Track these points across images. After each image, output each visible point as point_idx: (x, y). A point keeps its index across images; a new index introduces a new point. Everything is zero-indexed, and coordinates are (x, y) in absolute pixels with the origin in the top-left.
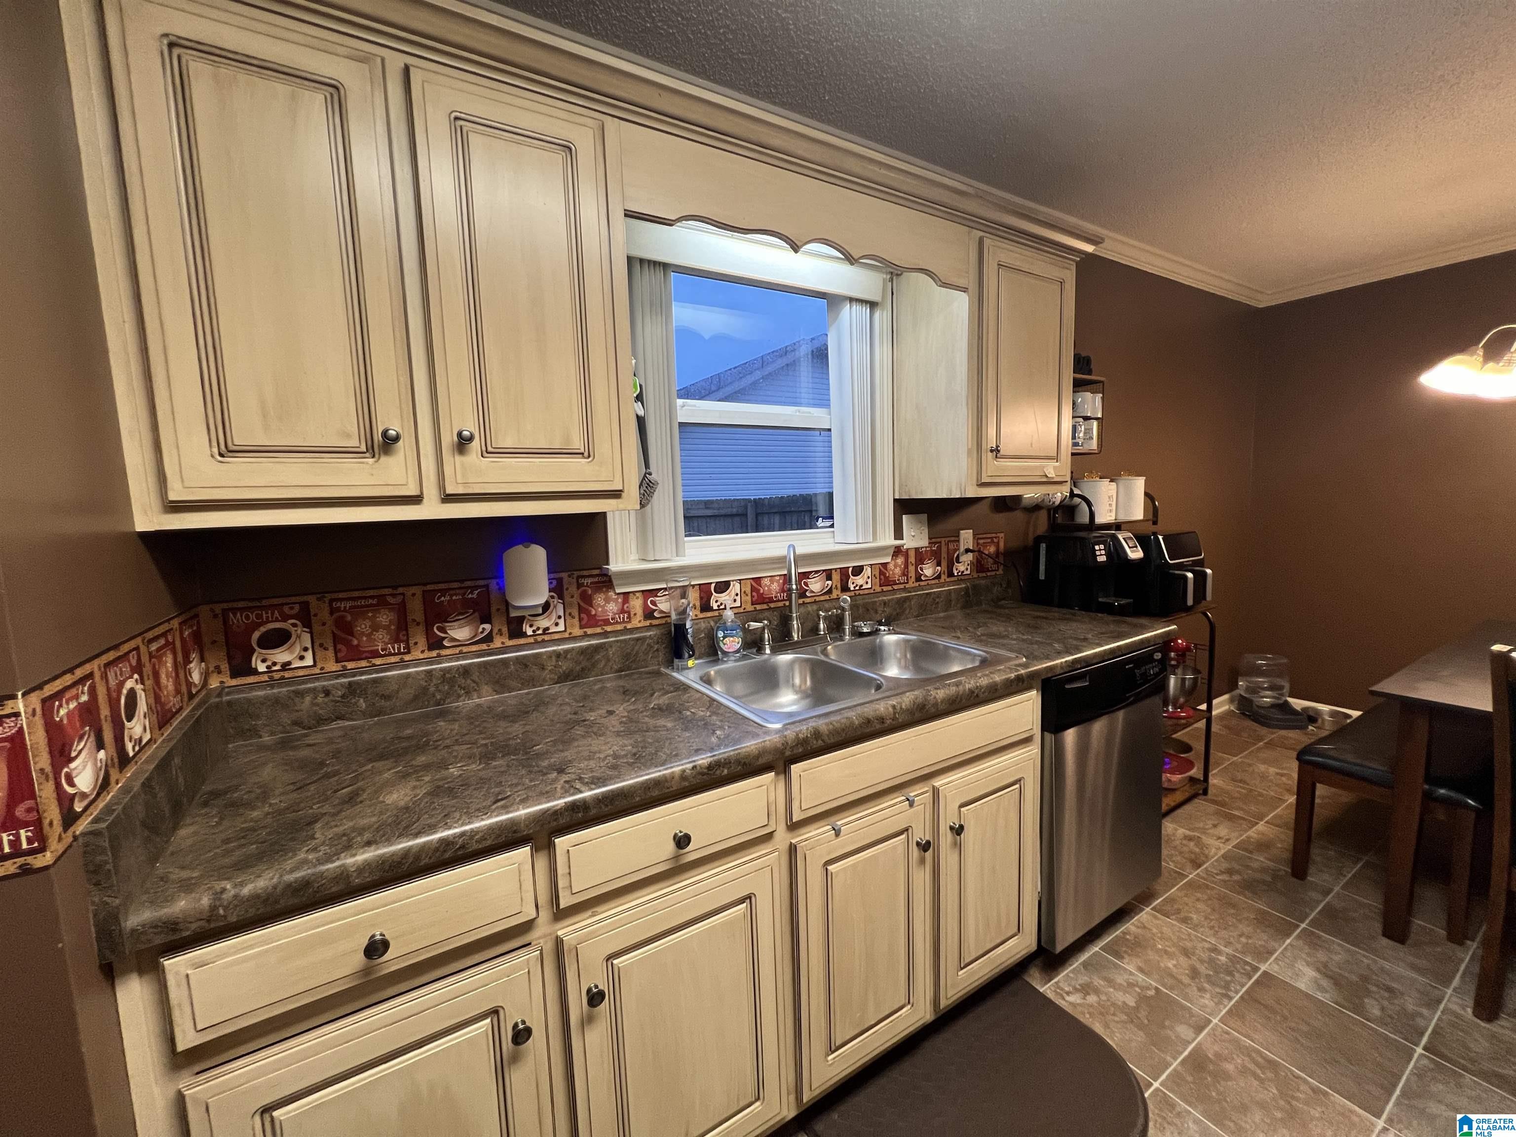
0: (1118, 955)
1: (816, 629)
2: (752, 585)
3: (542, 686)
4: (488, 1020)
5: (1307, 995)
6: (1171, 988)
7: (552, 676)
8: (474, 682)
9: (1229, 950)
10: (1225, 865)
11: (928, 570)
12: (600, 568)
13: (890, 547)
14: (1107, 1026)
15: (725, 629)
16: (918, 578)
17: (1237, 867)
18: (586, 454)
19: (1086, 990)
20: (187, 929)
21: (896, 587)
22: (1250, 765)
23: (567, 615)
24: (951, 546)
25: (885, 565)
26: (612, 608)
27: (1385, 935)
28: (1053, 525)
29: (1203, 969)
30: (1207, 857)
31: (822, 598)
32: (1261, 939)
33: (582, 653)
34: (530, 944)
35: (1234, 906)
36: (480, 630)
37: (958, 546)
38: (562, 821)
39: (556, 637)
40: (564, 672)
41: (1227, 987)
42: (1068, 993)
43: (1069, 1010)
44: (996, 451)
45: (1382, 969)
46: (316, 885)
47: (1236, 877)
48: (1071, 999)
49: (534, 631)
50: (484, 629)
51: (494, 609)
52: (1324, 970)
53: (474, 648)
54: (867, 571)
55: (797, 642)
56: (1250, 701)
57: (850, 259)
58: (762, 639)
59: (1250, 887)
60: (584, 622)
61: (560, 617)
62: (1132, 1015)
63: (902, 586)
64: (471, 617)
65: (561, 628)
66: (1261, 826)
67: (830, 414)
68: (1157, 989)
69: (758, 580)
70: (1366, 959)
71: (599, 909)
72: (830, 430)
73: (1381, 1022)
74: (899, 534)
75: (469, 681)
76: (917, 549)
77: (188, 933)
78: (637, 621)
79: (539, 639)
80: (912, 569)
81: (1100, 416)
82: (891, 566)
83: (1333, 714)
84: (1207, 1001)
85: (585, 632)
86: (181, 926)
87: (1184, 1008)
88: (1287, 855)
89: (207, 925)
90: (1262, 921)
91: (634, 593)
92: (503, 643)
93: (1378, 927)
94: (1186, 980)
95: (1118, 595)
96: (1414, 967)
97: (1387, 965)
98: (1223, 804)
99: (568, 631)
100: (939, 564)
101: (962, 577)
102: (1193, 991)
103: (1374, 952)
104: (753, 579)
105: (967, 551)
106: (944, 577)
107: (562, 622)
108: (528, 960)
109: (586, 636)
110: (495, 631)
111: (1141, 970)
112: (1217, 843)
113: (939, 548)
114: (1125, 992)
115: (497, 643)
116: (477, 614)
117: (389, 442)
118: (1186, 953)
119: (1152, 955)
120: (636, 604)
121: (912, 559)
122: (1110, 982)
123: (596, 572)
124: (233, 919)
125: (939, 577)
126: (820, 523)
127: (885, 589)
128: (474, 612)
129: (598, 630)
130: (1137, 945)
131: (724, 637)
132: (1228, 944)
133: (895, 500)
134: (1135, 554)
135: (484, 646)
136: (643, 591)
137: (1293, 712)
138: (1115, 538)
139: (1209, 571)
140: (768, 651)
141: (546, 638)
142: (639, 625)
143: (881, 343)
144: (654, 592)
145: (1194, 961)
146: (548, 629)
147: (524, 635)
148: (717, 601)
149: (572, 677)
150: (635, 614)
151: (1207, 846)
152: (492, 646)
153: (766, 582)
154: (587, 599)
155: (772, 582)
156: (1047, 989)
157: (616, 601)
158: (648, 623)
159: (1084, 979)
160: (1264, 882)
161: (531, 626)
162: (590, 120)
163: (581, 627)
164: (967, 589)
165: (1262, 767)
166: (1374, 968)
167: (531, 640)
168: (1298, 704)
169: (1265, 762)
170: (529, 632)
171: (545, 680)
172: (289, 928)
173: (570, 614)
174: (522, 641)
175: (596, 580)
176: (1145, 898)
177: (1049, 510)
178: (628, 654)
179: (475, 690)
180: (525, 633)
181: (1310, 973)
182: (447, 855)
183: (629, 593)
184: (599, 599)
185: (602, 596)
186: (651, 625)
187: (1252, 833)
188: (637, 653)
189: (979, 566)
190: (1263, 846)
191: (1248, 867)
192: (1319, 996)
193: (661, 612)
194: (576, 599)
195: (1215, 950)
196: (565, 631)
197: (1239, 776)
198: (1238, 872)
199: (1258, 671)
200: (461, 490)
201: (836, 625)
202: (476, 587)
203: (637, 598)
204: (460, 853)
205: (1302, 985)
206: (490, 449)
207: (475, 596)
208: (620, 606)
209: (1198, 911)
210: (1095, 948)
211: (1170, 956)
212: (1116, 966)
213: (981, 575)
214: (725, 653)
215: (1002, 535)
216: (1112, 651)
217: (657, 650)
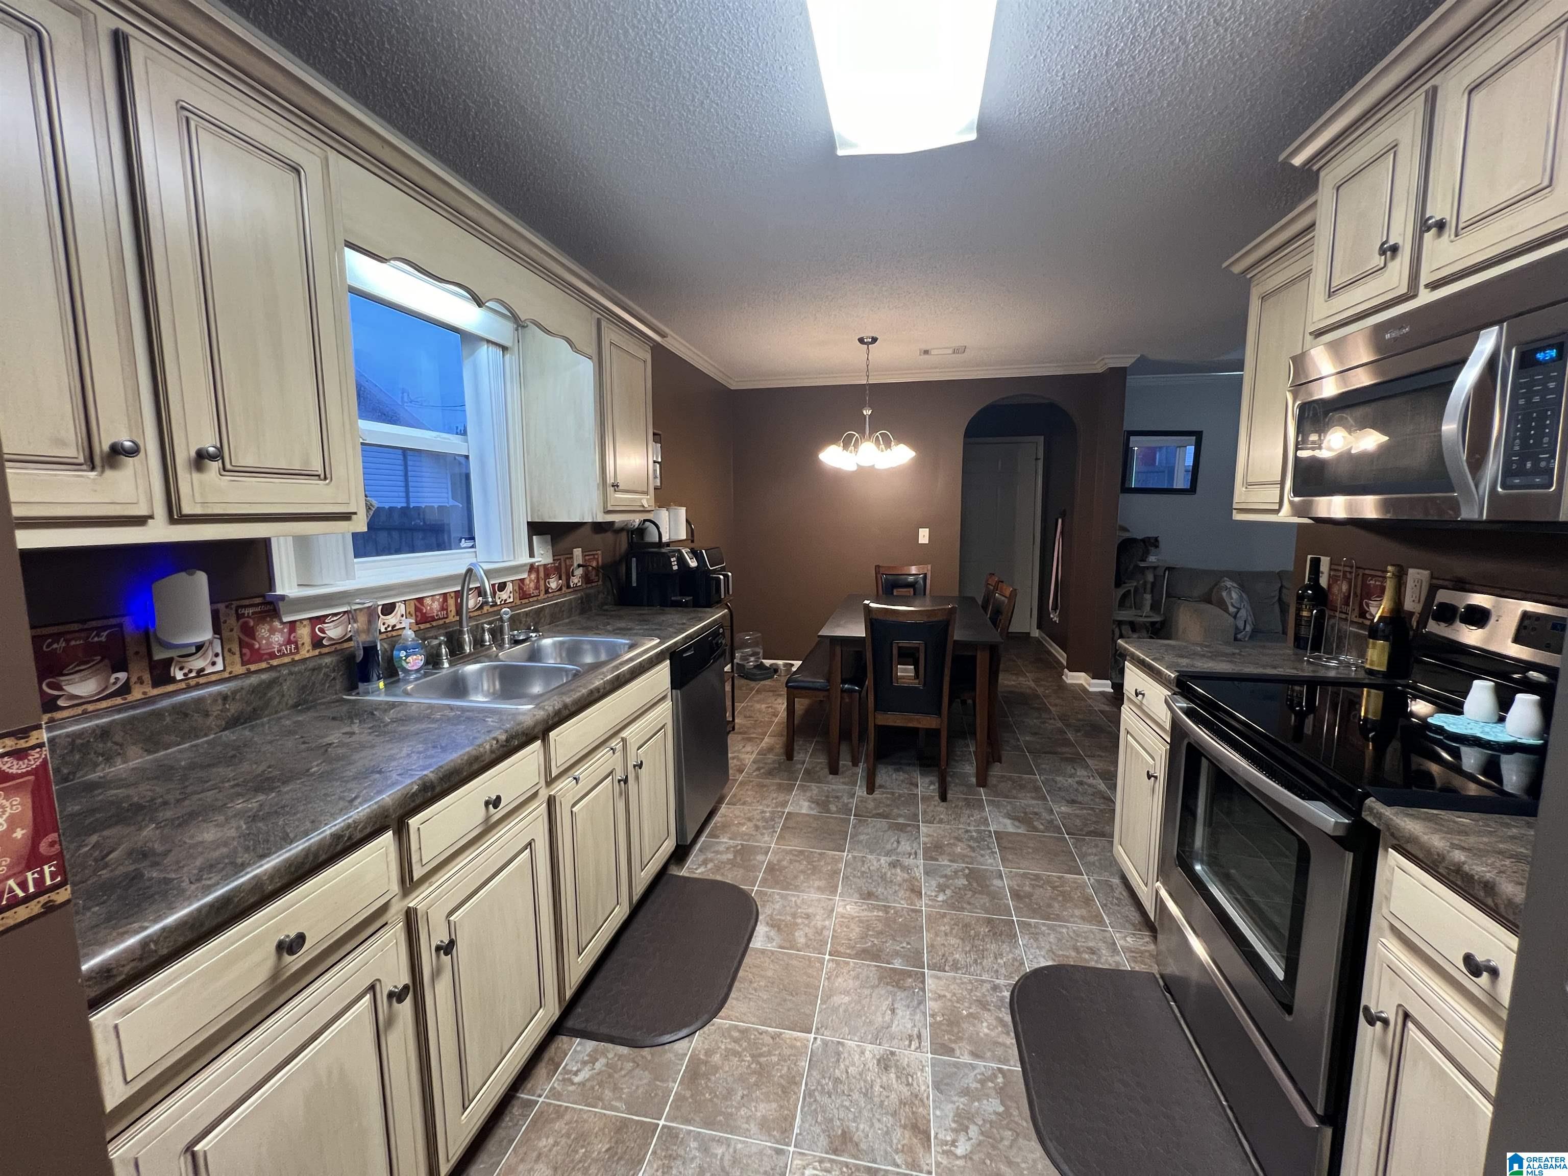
0: (717, 837)
1: (483, 641)
2: (416, 606)
3: (206, 735)
4: (368, 996)
5: (808, 815)
6: (748, 841)
7: (219, 722)
8: (116, 743)
9: (770, 809)
10: (755, 766)
11: (553, 584)
12: (263, 596)
13: (525, 565)
14: (723, 875)
15: (405, 649)
16: (547, 592)
17: (761, 765)
18: (322, 476)
19: (705, 863)
20: (120, 974)
21: (531, 600)
22: (752, 706)
23: (226, 651)
24: (568, 562)
25: (522, 580)
26: (278, 639)
27: (831, 773)
28: (631, 544)
29: (760, 824)
30: (745, 766)
31: (476, 614)
32: (782, 797)
33: (253, 692)
34: (386, 924)
35: (765, 786)
36: (112, 680)
37: (573, 562)
38: (418, 802)
39: (213, 678)
40: (233, 715)
41: (773, 827)
42: (696, 869)
43: (700, 877)
44: (615, 486)
45: (833, 790)
46: (236, 900)
47: (762, 771)
48: (699, 871)
49: (185, 675)
50: (117, 679)
51: (130, 652)
52: (811, 800)
53: (104, 704)
54: (510, 587)
55: (470, 654)
56: (743, 666)
57: (480, 304)
58: (439, 655)
59: (770, 773)
60: (246, 658)
61: (217, 655)
62: (733, 863)
63: (535, 599)
64: (98, 666)
65: (219, 667)
66: (766, 739)
67: (467, 441)
68: (742, 845)
69: (420, 600)
70: (825, 787)
71: (433, 879)
72: (467, 457)
73: (838, 812)
74: (532, 555)
75: (109, 744)
76: (545, 565)
77: (123, 977)
78: (306, 651)
79: (193, 682)
80: (542, 582)
81: (660, 460)
82: (527, 582)
83: (785, 665)
84: (767, 838)
85: (248, 670)
86: (115, 972)
87: (757, 846)
88: (782, 751)
89: (139, 964)
90: (780, 788)
91: (301, 621)
92: (144, 693)
93: (827, 771)
94: (754, 833)
95: (683, 594)
96: (844, 783)
97: (834, 787)
98: (745, 733)
99: (229, 669)
100: (560, 578)
101: (576, 590)
102: (759, 837)
103: (828, 783)
104: (416, 599)
105: (579, 566)
106: (564, 589)
107: (219, 660)
108: (395, 932)
109: (249, 673)
110: (134, 679)
111: (730, 839)
112: (748, 756)
113: (560, 564)
114: (727, 853)
115: (137, 694)
116: (106, 661)
117: (117, 454)
118: (750, 820)
119: (734, 828)
120: (304, 633)
121: (542, 574)
122: (717, 852)
123: (258, 601)
124: (165, 951)
125: (560, 589)
126: (464, 543)
127: (524, 601)
128: (101, 661)
129: (264, 665)
130: (725, 827)
131: (407, 657)
132: (768, 806)
133: (528, 523)
134: (693, 564)
135: (119, 700)
136: (310, 619)
137: (766, 668)
138: (679, 551)
139: (730, 574)
140: (446, 665)
141: (202, 680)
142: (308, 655)
143: (512, 382)
144: (321, 619)
145: (754, 822)
146: (203, 670)
147: (173, 680)
148: (384, 624)
149: (242, 721)
150: (303, 644)
151: (744, 759)
152: (130, 698)
153: (428, 601)
154: (249, 632)
155: (433, 601)
156: (684, 873)
157: (281, 631)
158: (317, 652)
159: (701, 858)
160: (775, 768)
161: (181, 669)
162: (315, 148)
163: (243, 664)
164: (582, 598)
165: (758, 706)
166: (830, 790)
167: (183, 685)
168: (767, 662)
169: (758, 702)
170: (179, 676)
171: (210, 729)
172: (208, 952)
173: (230, 650)
174: (170, 688)
175: (258, 609)
176: (721, 800)
177: (628, 532)
178: (304, 687)
179: (119, 754)
180: (174, 678)
181: (806, 804)
182: (339, 848)
183: (295, 621)
184: (263, 631)
185: (267, 627)
186: (321, 654)
187: (763, 744)
188: (314, 683)
189: (586, 578)
190: (770, 749)
191: (766, 763)
192: (812, 812)
193: (330, 639)
194: (236, 633)
195: (763, 812)
196: (224, 670)
197: (748, 714)
198: (763, 768)
199: (745, 645)
200: (198, 510)
201: (497, 634)
202: (104, 628)
203: (305, 626)
204: (348, 844)
205: (804, 811)
206: (228, 466)
207: (103, 639)
208: (286, 636)
209: (749, 796)
210: (703, 839)
211: (743, 824)
212: (718, 843)
213: (589, 585)
214: (407, 672)
215: (599, 552)
216: (702, 628)
217: (334, 679)
